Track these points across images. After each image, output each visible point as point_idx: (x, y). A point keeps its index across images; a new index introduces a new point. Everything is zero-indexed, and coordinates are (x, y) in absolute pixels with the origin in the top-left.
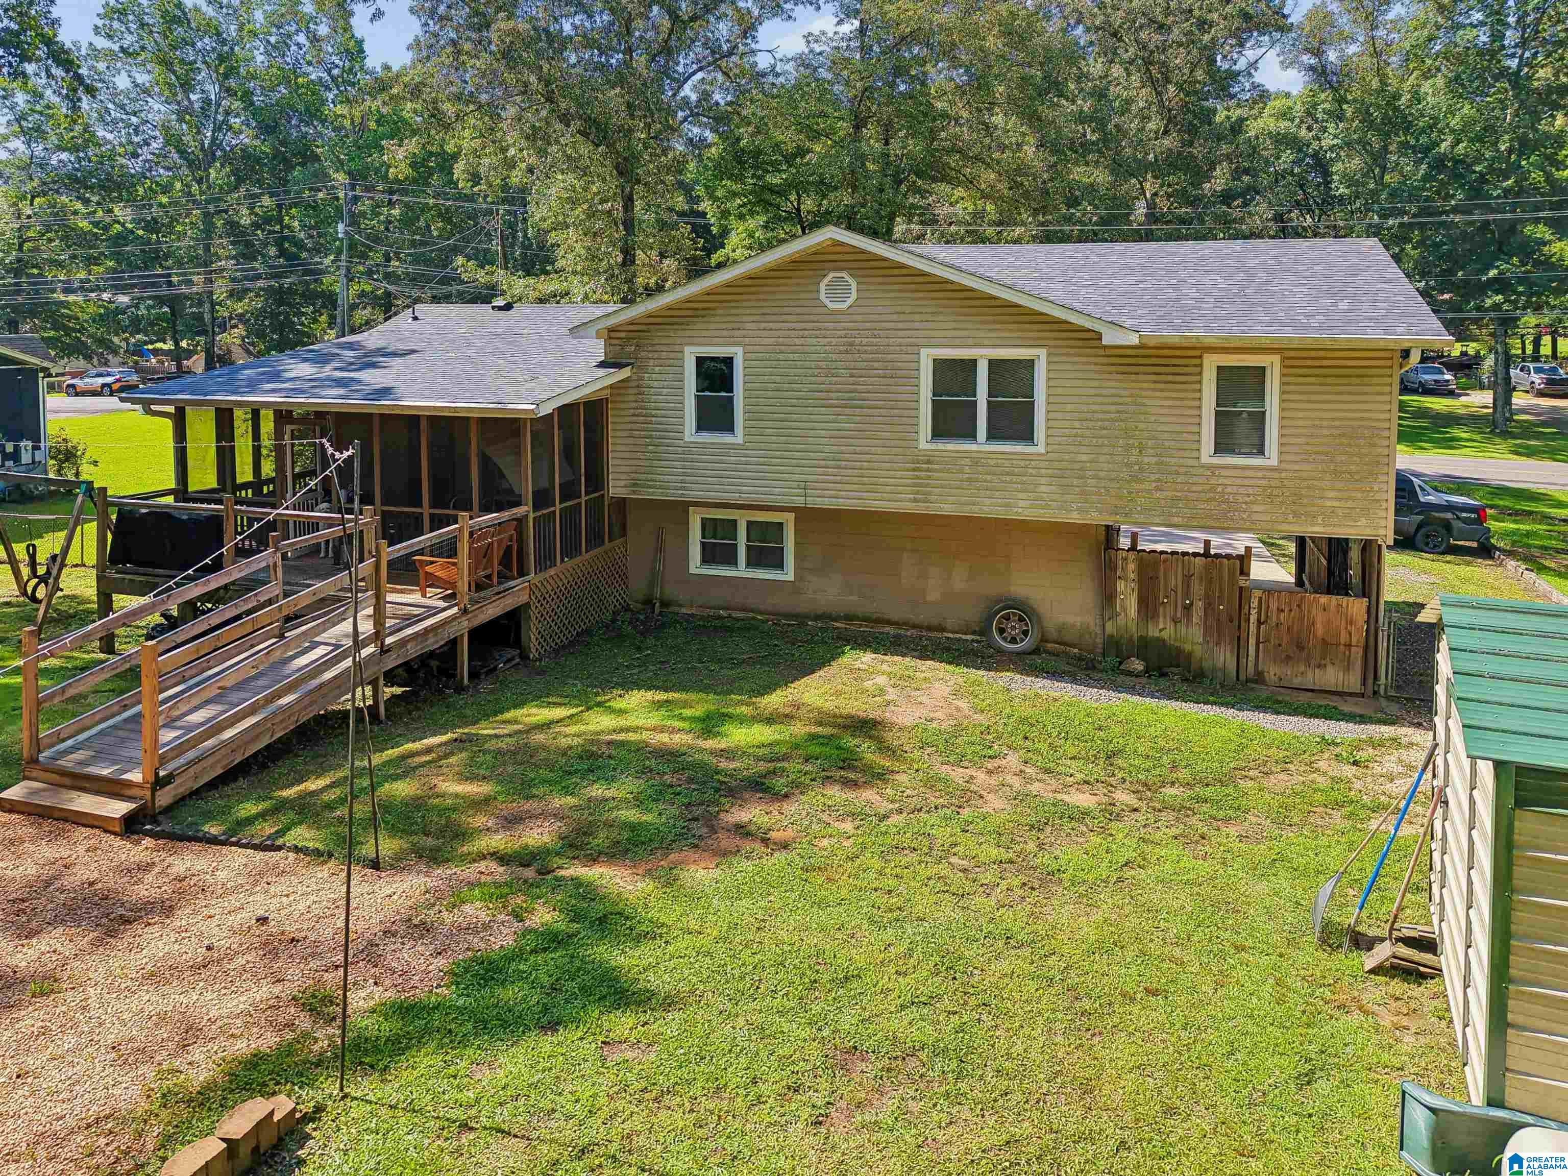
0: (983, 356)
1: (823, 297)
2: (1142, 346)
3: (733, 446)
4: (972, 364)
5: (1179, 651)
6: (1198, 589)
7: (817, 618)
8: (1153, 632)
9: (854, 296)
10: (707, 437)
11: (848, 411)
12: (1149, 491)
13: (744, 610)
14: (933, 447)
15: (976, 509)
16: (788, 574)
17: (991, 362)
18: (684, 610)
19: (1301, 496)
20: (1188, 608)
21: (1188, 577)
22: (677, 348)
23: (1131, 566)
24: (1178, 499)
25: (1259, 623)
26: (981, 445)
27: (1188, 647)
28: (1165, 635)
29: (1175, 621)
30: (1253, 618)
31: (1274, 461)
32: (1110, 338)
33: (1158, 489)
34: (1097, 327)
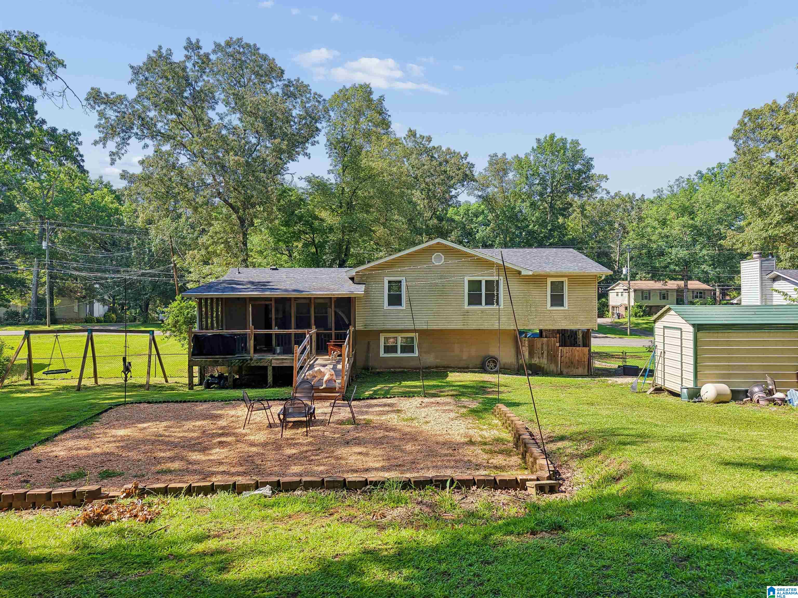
0: (483, 279)
1: (433, 261)
2: (533, 275)
3: (402, 310)
4: (480, 282)
5: (540, 367)
6: (545, 347)
7: (426, 368)
8: (533, 362)
9: (443, 261)
10: (391, 308)
11: (441, 297)
12: (533, 318)
13: (400, 368)
14: (468, 307)
15: (483, 327)
16: (416, 354)
17: (486, 281)
18: (378, 370)
19: (574, 318)
20: (542, 354)
21: (542, 344)
22: (382, 278)
23: (526, 342)
24: (541, 320)
25: (561, 357)
26: (483, 306)
27: (543, 366)
28: (536, 362)
29: (539, 358)
30: (560, 355)
31: (567, 308)
32: (524, 273)
33: (536, 318)
34: (520, 270)
